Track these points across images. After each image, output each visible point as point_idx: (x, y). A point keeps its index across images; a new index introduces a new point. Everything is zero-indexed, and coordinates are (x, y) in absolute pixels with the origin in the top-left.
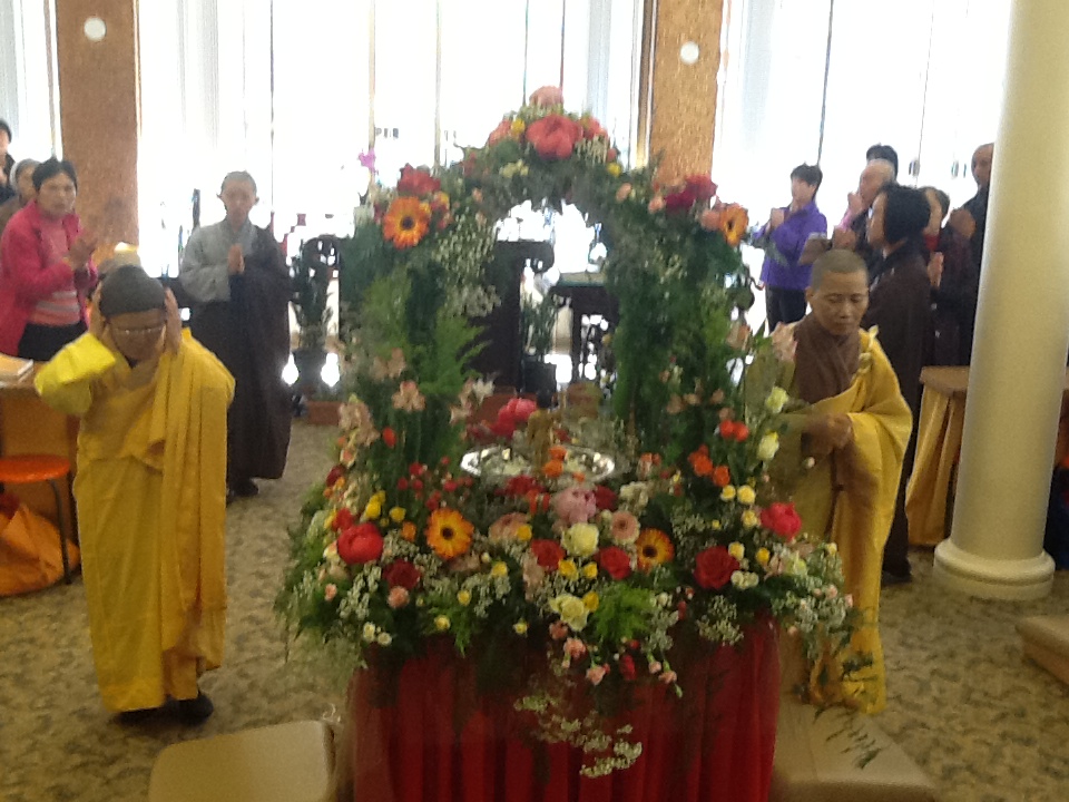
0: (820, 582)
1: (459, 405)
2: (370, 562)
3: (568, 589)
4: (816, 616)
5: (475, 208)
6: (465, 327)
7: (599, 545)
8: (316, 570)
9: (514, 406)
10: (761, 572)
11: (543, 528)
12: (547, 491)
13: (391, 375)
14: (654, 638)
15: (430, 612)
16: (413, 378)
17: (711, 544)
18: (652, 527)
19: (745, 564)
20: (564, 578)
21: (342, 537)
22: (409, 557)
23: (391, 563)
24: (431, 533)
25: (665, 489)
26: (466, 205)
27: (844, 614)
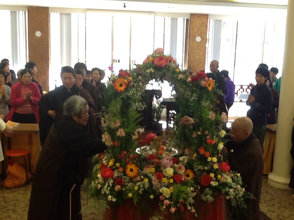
0: (236, 184)
1: (135, 135)
2: (111, 178)
3: (165, 186)
4: (234, 194)
5: (140, 81)
6: (136, 114)
7: (173, 174)
8: (95, 180)
9: (150, 135)
10: (219, 182)
11: (158, 169)
12: (159, 159)
13: (116, 127)
14: (189, 200)
15: (126, 192)
16: (122, 128)
17: (205, 173)
18: (188, 169)
19: (214, 179)
20: (164, 183)
21: (102, 171)
22: (121, 177)
23: (116, 179)
24: (127, 170)
25: (192, 158)
26: (137, 80)
27: (242, 193)
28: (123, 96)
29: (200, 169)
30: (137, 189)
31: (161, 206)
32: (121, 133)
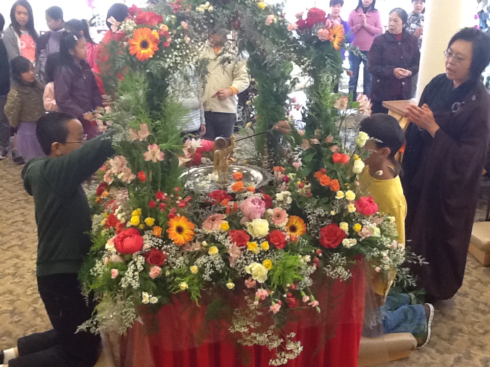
2: (137, 252)
3: (255, 260)
7: (268, 232)
10: (357, 237)
13: (141, 140)
14: (303, 281)
15: (175, 279)
17: (328, 222)
18: (294, 215)
20: (252, 252)
22: (159, 247)
23: (149, 252)
24: (171, 232)
29: (319, 215)
30: (197, 271)
31: (249, 301)
32: (154, 154)
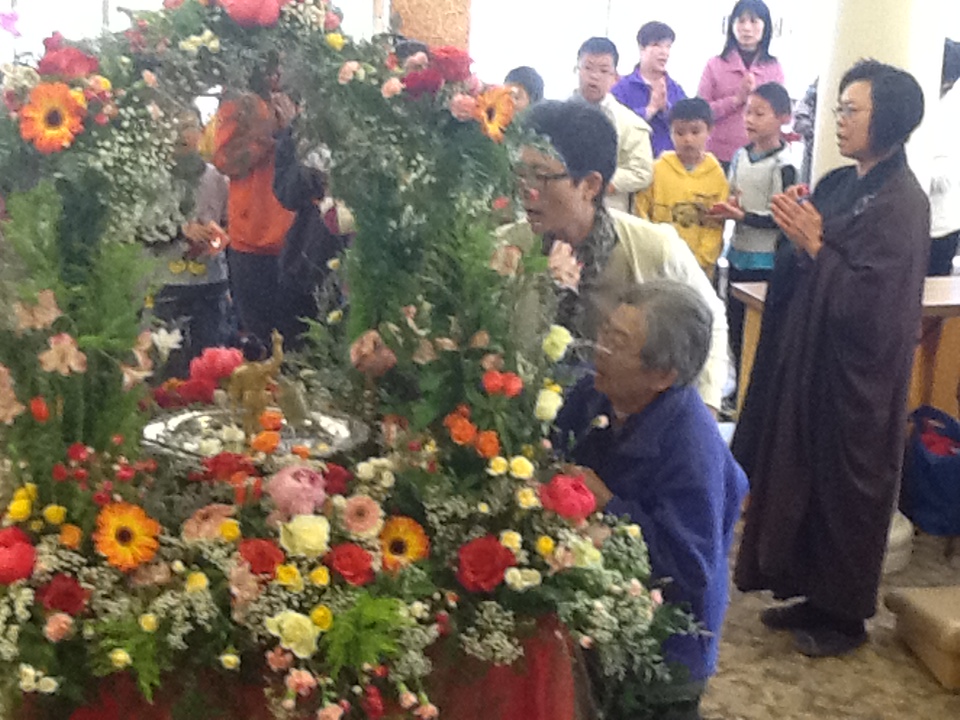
0: (617, 574)
2: (20, 582)
3: (289, 604)
4: (615, 620)
5: (148, 95)
7: (330, 544)
9: (212, 359)
10: (542, 567)
11: (254, 522)
12: (261, 473)
13: (39, 327)
14: (406, 661)
15: (104, 644)
16: (68, 330)
17: (478, 533)
18: (399, 515)
19: (522, 557)
20: (284, 588)
22: (72, 572)
23: (48, 582)
24: (102, 538)
25: (415, 463)
26: (136, 92)
27: (650, 616)
28: (67, 171)
29: (455, 515)
30: (155, 627)
31: (274, 700)
32: (63, 358)
